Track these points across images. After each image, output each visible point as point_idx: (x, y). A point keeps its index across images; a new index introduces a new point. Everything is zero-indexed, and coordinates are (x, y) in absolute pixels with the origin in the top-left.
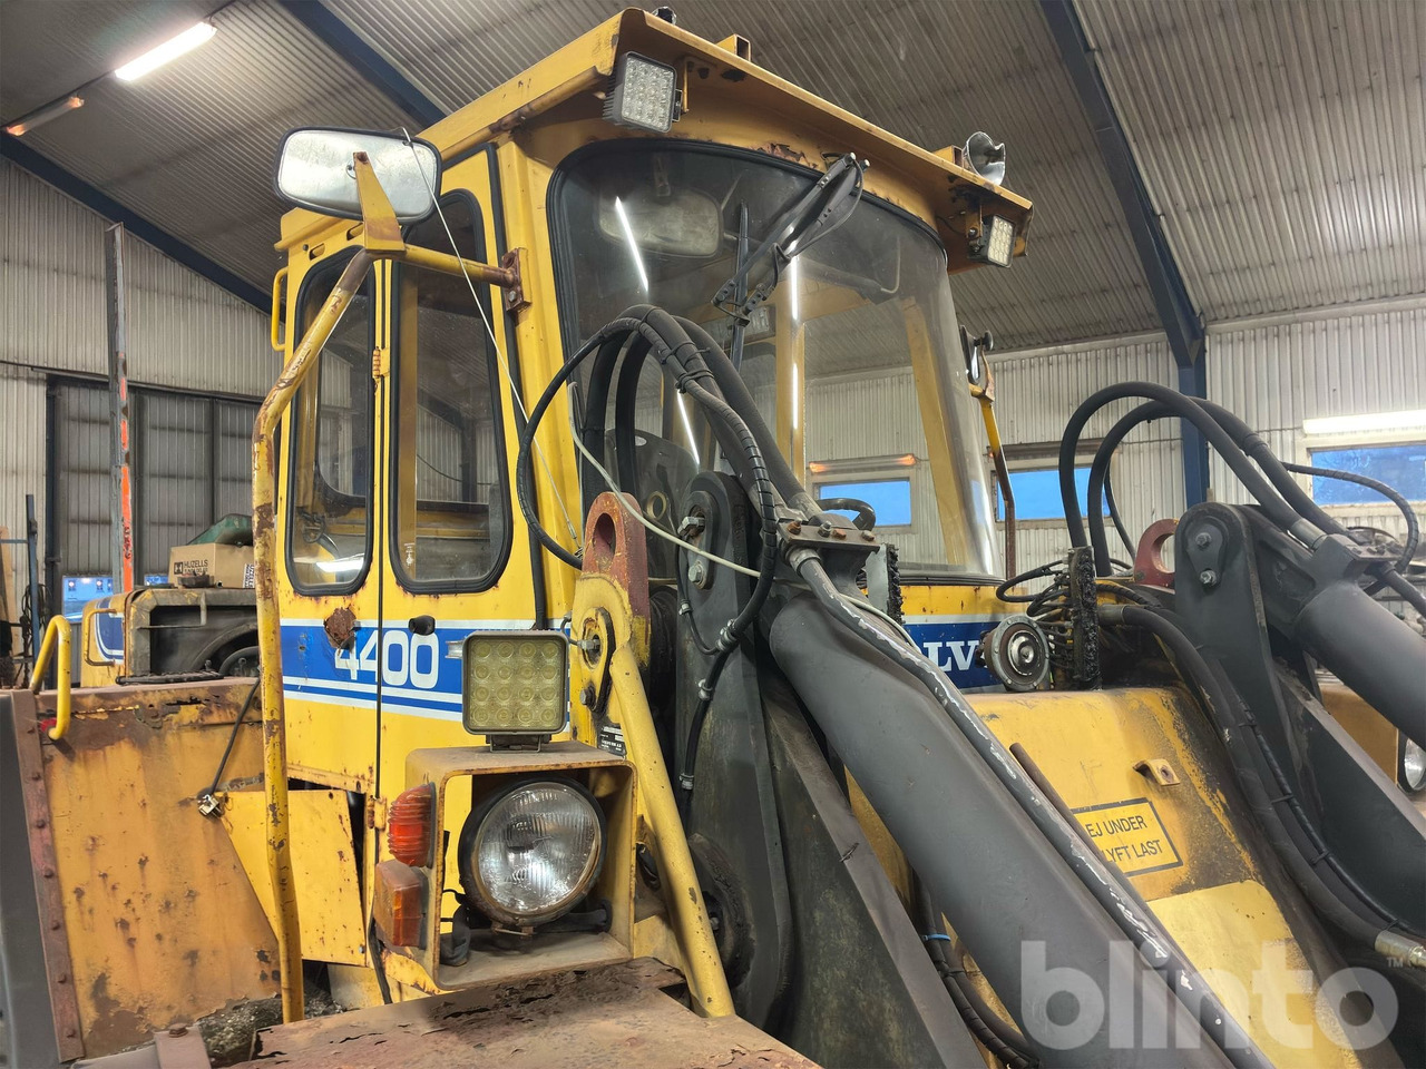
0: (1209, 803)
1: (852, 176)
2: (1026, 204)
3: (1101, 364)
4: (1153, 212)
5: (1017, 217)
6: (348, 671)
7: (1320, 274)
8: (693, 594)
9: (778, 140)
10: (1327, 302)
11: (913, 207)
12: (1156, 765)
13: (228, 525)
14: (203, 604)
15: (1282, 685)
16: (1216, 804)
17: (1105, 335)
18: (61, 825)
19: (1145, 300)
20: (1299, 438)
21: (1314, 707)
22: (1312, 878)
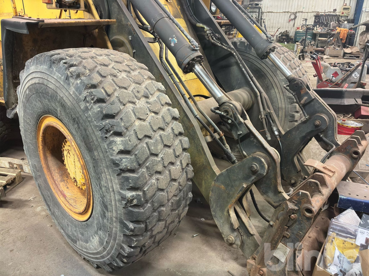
0: (177, 7)
16: (178, 8)
22: (190, 17)
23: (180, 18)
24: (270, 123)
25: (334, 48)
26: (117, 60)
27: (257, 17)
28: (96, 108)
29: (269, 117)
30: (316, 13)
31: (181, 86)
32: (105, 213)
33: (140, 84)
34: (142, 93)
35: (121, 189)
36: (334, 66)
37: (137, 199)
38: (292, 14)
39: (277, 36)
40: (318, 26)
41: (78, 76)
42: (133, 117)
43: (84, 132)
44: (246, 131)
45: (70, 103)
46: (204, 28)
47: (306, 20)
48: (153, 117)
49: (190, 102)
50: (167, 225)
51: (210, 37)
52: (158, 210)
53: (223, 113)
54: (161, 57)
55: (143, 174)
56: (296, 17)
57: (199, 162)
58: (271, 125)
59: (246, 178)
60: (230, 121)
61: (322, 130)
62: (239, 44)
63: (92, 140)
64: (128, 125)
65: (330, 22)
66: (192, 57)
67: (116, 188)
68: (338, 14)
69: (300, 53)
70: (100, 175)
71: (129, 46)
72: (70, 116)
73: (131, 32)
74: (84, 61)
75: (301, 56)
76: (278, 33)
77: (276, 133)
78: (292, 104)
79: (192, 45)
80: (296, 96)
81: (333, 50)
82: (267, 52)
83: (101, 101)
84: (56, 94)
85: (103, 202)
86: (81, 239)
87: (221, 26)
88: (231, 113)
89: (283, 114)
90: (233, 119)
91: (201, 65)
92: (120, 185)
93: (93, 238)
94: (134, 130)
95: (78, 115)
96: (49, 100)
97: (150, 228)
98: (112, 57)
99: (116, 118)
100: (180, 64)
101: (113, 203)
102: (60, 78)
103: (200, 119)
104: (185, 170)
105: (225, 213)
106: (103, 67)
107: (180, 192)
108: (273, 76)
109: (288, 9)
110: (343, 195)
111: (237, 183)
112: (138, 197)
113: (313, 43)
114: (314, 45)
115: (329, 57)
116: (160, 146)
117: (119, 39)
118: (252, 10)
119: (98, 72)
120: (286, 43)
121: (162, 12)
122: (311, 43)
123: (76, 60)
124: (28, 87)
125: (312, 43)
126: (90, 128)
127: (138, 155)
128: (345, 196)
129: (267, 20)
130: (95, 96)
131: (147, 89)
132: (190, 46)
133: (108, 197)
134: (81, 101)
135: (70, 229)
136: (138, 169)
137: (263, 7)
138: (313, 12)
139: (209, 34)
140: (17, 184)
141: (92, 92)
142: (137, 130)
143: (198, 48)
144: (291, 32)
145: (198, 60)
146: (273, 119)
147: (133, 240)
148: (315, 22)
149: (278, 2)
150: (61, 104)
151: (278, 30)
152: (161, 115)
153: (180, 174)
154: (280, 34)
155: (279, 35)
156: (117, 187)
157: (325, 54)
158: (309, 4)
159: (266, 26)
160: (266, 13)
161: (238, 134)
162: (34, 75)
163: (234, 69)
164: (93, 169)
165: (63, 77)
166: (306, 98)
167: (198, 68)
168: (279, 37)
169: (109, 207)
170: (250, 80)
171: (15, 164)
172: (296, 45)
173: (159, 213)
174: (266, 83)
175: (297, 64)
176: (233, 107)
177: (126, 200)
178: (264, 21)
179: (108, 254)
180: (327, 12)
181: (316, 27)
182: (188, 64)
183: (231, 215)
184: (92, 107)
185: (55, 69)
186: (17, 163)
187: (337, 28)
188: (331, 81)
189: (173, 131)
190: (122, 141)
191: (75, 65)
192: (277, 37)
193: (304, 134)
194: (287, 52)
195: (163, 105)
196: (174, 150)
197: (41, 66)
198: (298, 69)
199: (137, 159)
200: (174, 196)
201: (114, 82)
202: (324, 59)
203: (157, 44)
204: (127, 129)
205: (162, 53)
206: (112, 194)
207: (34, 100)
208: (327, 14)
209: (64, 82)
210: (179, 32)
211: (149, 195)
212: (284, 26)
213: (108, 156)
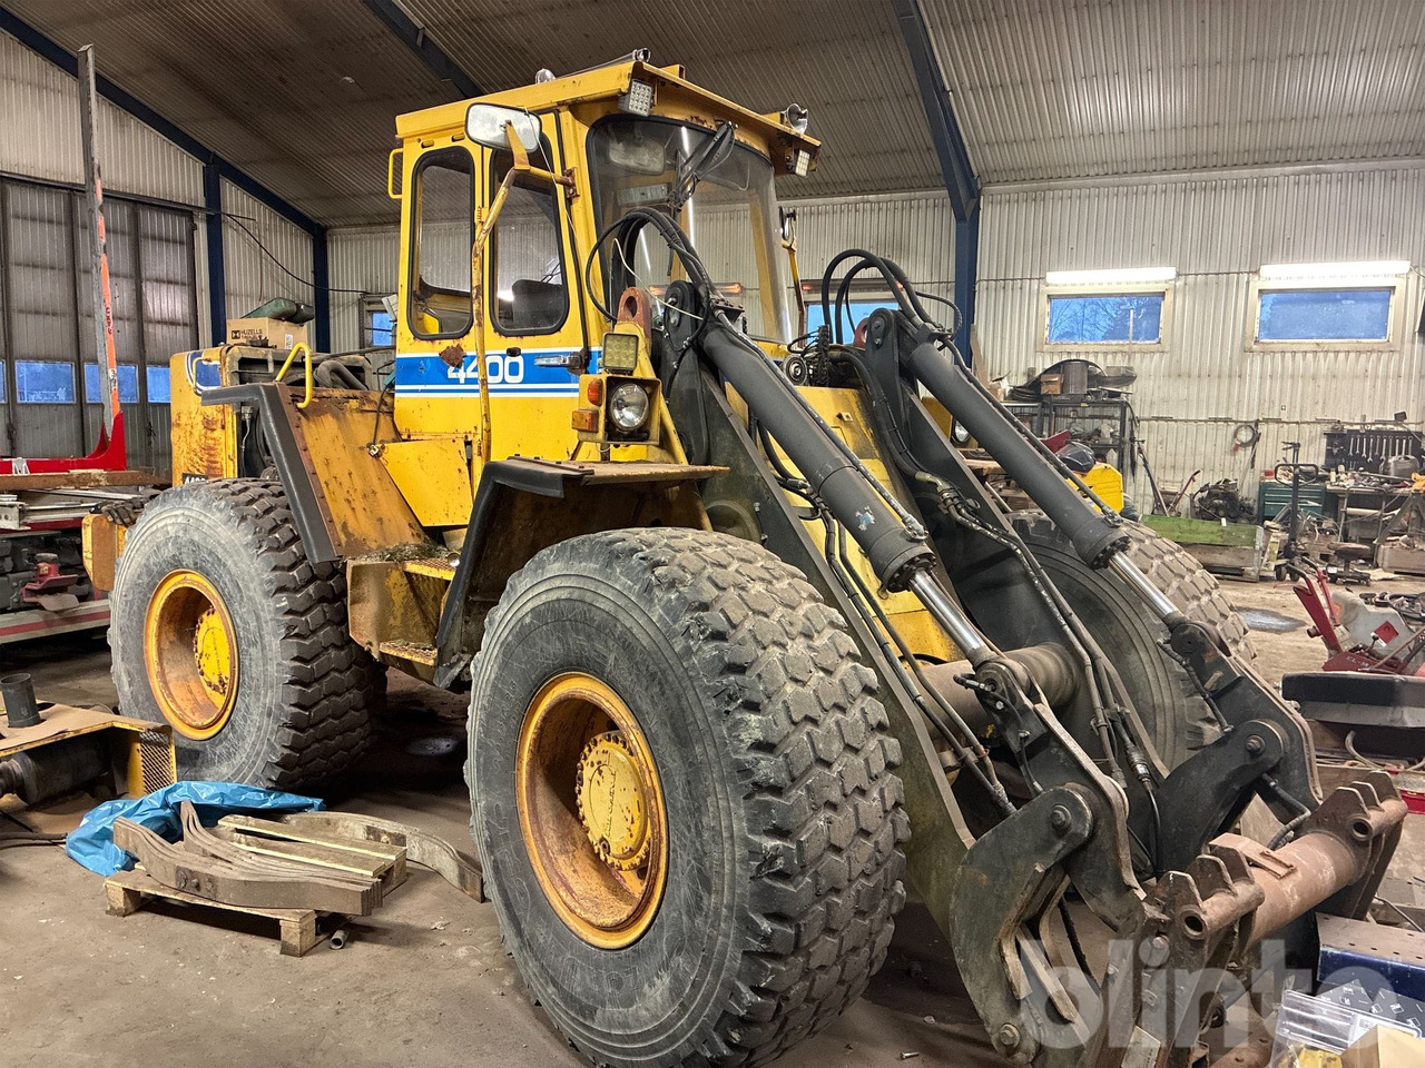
0: (866, 432)
1: (729, 133)
2: (818, 143)
3: (898, 214)
4: (944, 88)
5: (812, 150)
6: (458, 379)
7: (1069, 152)
8: (671, 329)
9: (694, 114)
10: (1073, 175)
11: (758, 146)
12: (844, 415)
13: (276, 306)
14: (270, 358)
15: (902, 388)
16: (868, 434)
17: (902, 189)
18: (312, 451)
19: (934, 162)
20: (1043, 287)
21: (914, 397)
22: (899, 457)
23: (872, 457)
24: (1124, 741)
25: (1410, 545)
26: (744, 557)
27: (1118, 434)
28: (710, 649)
29: (1120, 726)
30: (1330, 426)
31: (878, 623)
32: (701, 898)
33: (793, 608)
34: (799, 628)
35: (751, 831)
36: (1378, 605)
37: (785, 859)
38: (1241, 427)
39: (1193, 496)
40: (1341, 468)
41: (672, 585)
42: (782, 676)
43: (674, 703)
44: (1038, 731)
45: (649, 639)
46: (936, 485)
47: (1296, 447)
48: (822, 678)
49: (904, 667)
50: (843, 952)
51: (952, 508)
52: (827, 900)
53: (982, 685)
54: (829, 553)
55: (799, 799)
56: (1258, 439)
57: (922, 819)
58: (1126, 748)
59: (1043, 849)
60: (1000, 706)
61: (1270, 766)
62: (1033, 525)
63: (692, 719)
64: (772, 689)
65: (1387, 455)
66: (910, 555)
67: (740, 830)
68: (1413, 428)
69: (1278, 558)
70: (702, 802)
71: (751, 525)
72: (643, 668)
73: (759, 493)
74: (678, 555)
75: (1283, 569)
76: (1194, 488)
77: (1141, 769)
78: (1191, 695)
79: (910, 529)
80: (1191, 668)
81: (1408, 553)
82: (1104, 551)
83: (719, 636)
84: (612, 622)
85: (699, 870)
86: (610, 1000)
87: (982, 479)
88: (1002, 686)
89: (1168, 724)
90: (1008, 701)
91: (930, 574)
92: (749, 820)
93: (652, 985)
94: (785, 702)
95: (664, 666)
96: (589, 637)
97: (806, 943)
98: (732, 550)
99: (748, 673)
100: (879, 571)
101: (727, 867)
102: (630, 588)
103: (926, 706)
104: (889, 817)
105: (993, 956)
106: (719, 569)
107: (877, 870)
108: (1132, 615)
109: (1228, 410)
110: (1333, 945)
111: (1020, 863)
112: (786, 852)
113: (1328, 524)
114: (1332, 533)
115: (1393, 576)
116: (837, 746)
117: (727, 507)
118: (1097, 411)
119: (709, 578)
120: (1224, 520)
121: (839, 455)
122: (1319, 524)
123: (664, 553)
124: (533, 609)
125: (1324, 526)
126: (692, 692)
127: (791, 756)
128: (1338, 949)
129: (1151, 442)
130: (708, 625)
131: (809, 620)
132: (905, 531)
133: (716, 855)
134: (676, 636)
135: (578, 976)
136: (790, 788)
137: (1138, 402)
138: (1318, 422)
139: (949, 501)
140: (393, 886)
141: (702, 618)
142: (789, 702)
143: (924, 537)
144: (1245, 486)
145: (923, 563)
146: (1134, 735)
147: (766, 968)
148: (1329, 453)
149: (1188, 388)
150: (624, 643)
151: (1192, 479)
152: (839, 677)
153: (880, 821)
154: (1201, 491)
155: (1200, 495)
156: (740, 826)
157: (1377, 567)
158: (1302, 395)
159: (1151, 464)
160: (1147, 420)
161: (1021, 738)
162: (557, 583)
163: (1020, 591)
164: (684, 789)
165: (637, 587)
166: (1218, 674)
167: (922, 580)
168: (1201, 500)
169: (715, 880)
170: (1064, 622)
171: (385, 832)
172: (1260, 530)
173: (829, 906)
174: (1113, 633)
175: (1203, 587)
176: (1008, 672)
177: (761, 857)
178: (1139, 448)
179: (692, 1023)
180: (1373, 424)
181: (1337, 473)
182: (901, 570)
183: (1007, 959)
184: (700, 647)
185: (618, 570)
186: (391, 831)
187: (1415, 476)
188: (1372, 654)
189: (865, 718)
190: (760, 721)
191: (664, 564)
192: (1192, 501)
193: (1222, 778)
194: (1172, 553)
195: (841, 657)
196: (866, 760)
197: (580, 562)
198: (1205, 599)
199: (788, 765)
200: (864, 874)
201: (743, 599)
202: (1372, 583)
203: (819, 523)
204: (769, 698)
205: (831, 544)
206: (726, 845)
207: (544, 637)
208: (1373, 428)
209: (639, 596)
210: (878, 499)
211: (810, 853)
212: (1217, 465)
213: (728, 753)
